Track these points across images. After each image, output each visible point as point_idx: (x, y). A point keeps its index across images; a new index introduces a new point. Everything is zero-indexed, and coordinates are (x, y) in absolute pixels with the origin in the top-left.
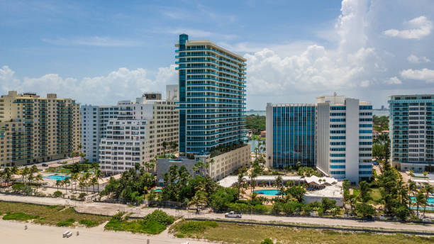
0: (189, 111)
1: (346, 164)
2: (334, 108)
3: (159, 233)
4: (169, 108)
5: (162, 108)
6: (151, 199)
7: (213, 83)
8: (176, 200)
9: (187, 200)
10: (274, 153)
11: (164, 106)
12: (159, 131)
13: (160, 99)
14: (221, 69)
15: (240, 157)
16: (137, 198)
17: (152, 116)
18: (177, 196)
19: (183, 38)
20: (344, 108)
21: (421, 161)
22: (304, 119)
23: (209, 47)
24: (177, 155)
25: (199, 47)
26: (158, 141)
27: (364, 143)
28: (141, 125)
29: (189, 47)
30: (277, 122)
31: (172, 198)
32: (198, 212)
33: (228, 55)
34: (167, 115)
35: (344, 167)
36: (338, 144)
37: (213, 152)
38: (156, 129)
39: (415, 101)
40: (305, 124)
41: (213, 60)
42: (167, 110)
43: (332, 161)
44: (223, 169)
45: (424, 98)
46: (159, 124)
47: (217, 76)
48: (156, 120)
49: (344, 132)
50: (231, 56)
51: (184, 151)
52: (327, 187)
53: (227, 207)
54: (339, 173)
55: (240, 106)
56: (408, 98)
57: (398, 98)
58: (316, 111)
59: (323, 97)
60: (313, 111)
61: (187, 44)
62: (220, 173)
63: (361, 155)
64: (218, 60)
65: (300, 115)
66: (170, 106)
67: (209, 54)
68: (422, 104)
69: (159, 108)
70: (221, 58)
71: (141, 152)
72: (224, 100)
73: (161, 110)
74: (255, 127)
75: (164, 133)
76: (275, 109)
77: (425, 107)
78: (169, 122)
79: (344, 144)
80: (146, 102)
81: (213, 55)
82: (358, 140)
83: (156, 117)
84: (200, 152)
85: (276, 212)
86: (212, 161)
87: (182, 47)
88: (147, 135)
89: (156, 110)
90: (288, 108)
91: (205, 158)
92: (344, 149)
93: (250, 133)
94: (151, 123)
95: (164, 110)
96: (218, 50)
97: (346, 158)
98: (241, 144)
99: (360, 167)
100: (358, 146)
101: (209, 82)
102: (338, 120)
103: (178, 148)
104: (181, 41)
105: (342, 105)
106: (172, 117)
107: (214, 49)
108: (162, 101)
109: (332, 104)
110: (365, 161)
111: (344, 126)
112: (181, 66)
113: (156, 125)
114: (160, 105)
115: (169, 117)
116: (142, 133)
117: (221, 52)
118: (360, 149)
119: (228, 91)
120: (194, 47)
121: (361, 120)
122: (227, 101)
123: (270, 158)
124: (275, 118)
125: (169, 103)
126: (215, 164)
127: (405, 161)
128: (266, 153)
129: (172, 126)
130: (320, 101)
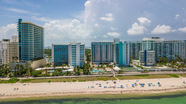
0: (23, 46)
1: (76, 62)
2: (72, 46)
3: (15, 83)
4: (13, 45)
5: (11, 45)
6: (10, 75)
7: (32, 36)
8: (19, 75)
9: (23, 74)
10: (55, 61)
11: (11, 44)
12: (9, 54)
13: (9, 41)
14: (34, 31)
15: (42, 62)
16: (4, 75)
17: (7, 47)
18: (20, 74)
19: (20, 20)
20: (75, 46)
21: (99, 61)
22: (65, 49)
23: (30, 24)
24: (18, 61)
25: (26, 24)
26: (9, 57)
27: (82, 56)
28: (2, 51)
29: (22, 24)
30: (55, 50)
31: (18, 74)
32: (27, 78)
33: (37, 26)
34: (13, 47)
35: (76, 63)
36: (74, 56)
37: (32, 60)
38: (8, 53)
39: (97, 44)
40: (65, 51)
41: (32, 28)
42: (13, 46)
43: (72, 62)
44: (36, 66)
45: (99, 43)
46: (9, 51)
47: (33, 34)
48: (8, 49)
49: (76, 53)
50: (38, 27)
51: (21, 60)
52: (70, 69)
53: (37, 76)
54: (74, 65)
55: (42, 45)
56: (95, 43)
57: (93, 43)
58: (68, 47)
59: (70, 42)
60: (68, 46)
61: (21, 22)
62: (35, 67)
63: (80, 60)
64: (33, 28)
65: (63, 48)
66: (14, 44)
67: (30, 26)
68: (99, 45)
69: (9, 45)
70: (34, 28)
71: (3, 61)
72: (36, 42)
73: (10, 46)
74: (49, 53)
75: (12, 54)
76: (55, 46)
77: (100, 46)
78: (13, 50)
79: (76, 56)
80: (4, 42)
81: (32, 27)
82: (80, 55)
83: (8, 48)
84: (27, 60)
85: (53, 76)
86: (32, 63)
87: (20, 23)
88: (5, 55)
89: (8, 46)
90: (59, 45)
91: (29, 62)
92: (76, 58)
93: (47, 55)
94: (6, 50)
95: (11, 46)
96: (33, 25)
97: (76, 61)
98: (42, 58)
99: (80, 63)
100: (80, 57)
101: (30, 36)
102: (74, 49)
103: (19, 59)
104: (19, 21)
105: (75, 45)
106: (15, 48)
107: (32, 25)
108: (10, 42)
109: (72, 45)
110: (82, 61)
111: (76, 51)
112: (19, 30)
113: (8, 51)
114: (10, 44)
115: (13, 48)
116: (3, 54)
117: (35, 26)
118: (80, 58)
119: (37, 39)
120: (24, 24)
121: (80, 49)
122: (37, 43)
123: (53, 62)
124: (55, 49)
125: (13, 43)
126: (33, 64)
127: (95, 61)
128: (52, 61)
129: (15, 51)
130: (70, 43)
